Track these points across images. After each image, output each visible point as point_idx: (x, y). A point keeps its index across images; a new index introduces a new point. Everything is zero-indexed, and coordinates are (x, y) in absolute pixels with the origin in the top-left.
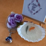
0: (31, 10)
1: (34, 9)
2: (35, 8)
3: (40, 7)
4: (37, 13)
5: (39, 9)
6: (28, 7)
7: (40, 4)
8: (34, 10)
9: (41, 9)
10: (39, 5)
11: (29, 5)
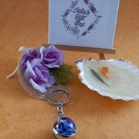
0: (74, 26)
1: (82, 22)
2: (83, 18)
3: (97, 14)
4: (91, 31)
5: (96, 18)
6: (65, 22)
7: (95, 6)
8: (82, 25)
9: (100, 19)
10: (93, 9)
11: (66, 14)
